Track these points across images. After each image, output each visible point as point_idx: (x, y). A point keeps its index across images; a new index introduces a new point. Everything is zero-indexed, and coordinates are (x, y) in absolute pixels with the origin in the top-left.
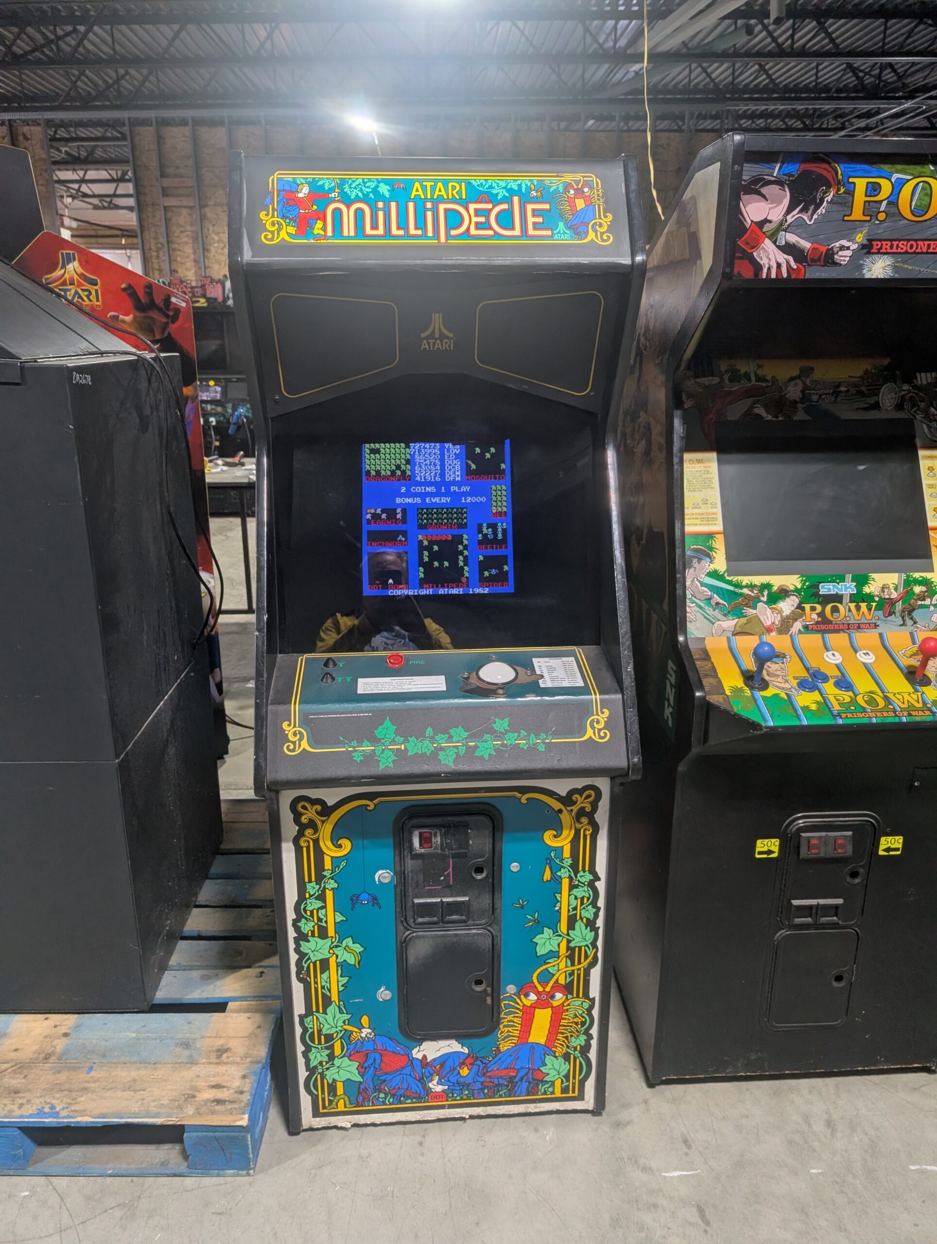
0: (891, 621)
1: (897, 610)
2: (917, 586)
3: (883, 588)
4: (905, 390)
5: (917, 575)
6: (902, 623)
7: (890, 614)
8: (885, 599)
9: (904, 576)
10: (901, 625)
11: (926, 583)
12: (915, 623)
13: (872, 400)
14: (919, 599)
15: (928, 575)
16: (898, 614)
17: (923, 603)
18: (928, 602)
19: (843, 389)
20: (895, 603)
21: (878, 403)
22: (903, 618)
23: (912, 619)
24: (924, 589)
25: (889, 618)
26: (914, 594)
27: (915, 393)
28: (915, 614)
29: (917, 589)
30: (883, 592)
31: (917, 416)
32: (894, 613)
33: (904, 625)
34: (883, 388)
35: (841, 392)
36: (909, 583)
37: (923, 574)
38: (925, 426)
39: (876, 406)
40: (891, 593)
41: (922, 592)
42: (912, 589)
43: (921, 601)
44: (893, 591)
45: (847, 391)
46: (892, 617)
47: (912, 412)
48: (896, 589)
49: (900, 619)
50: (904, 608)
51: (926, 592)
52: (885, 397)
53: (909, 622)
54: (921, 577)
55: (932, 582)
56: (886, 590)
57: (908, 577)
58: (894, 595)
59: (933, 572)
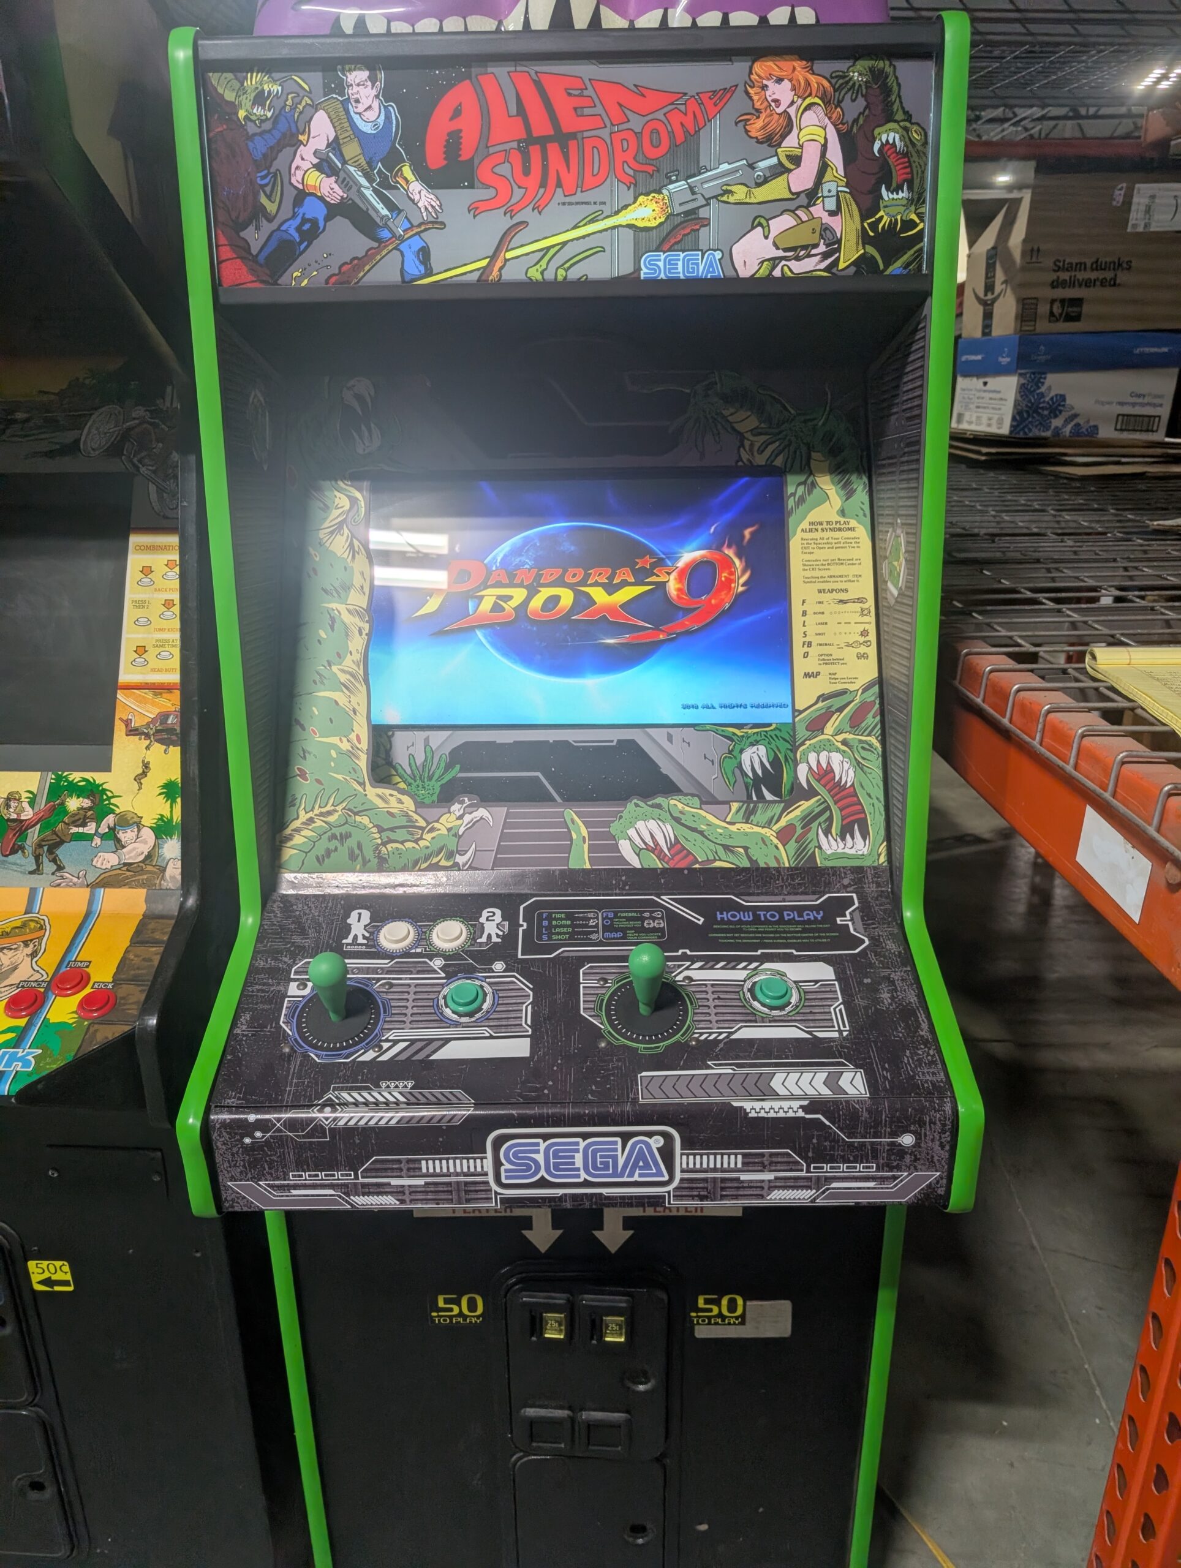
0: (15, 864)
2: (74, 798)
3: (8, 799)
4: (134, 419)
5: (76, 776)
6: (35, 867)
7: (13, 851)
8: (9, 820)
9: (51, 777)
10: (31, 873)
11: (94, 792)
12: (60, 868)
13: (69, 437)
14: (75, 823)
15: (98, 777)
16: (29, 850)
17: (81, 830)
18: (91, 828)
20: (27, 829)
21: (77, 442)
22: (37, 858)
23: (54, 861)
24: (86, 803)
25: (11, 858)
26: (66, 812)
27: (151, 424)
28: (61, 852)
29: (74, 804)
31: (143, 470)
32: (22, 848)
34: (97, 413)
36: (58, 791)
37: (88, 775)
38: (152, 488)
39: (73, 448)
40: (23, 810)
41: (82, 808)
42: (63, 804)
43: (76, 826)
44: (26, 805)
47: (135, 460)
48: (32, 803)
51: (90, 809)
52: (94, 431)
54: (84, 780)
55: (104, 790)
57: (59, 778)
58: (28, 814)
59: (110, 771)
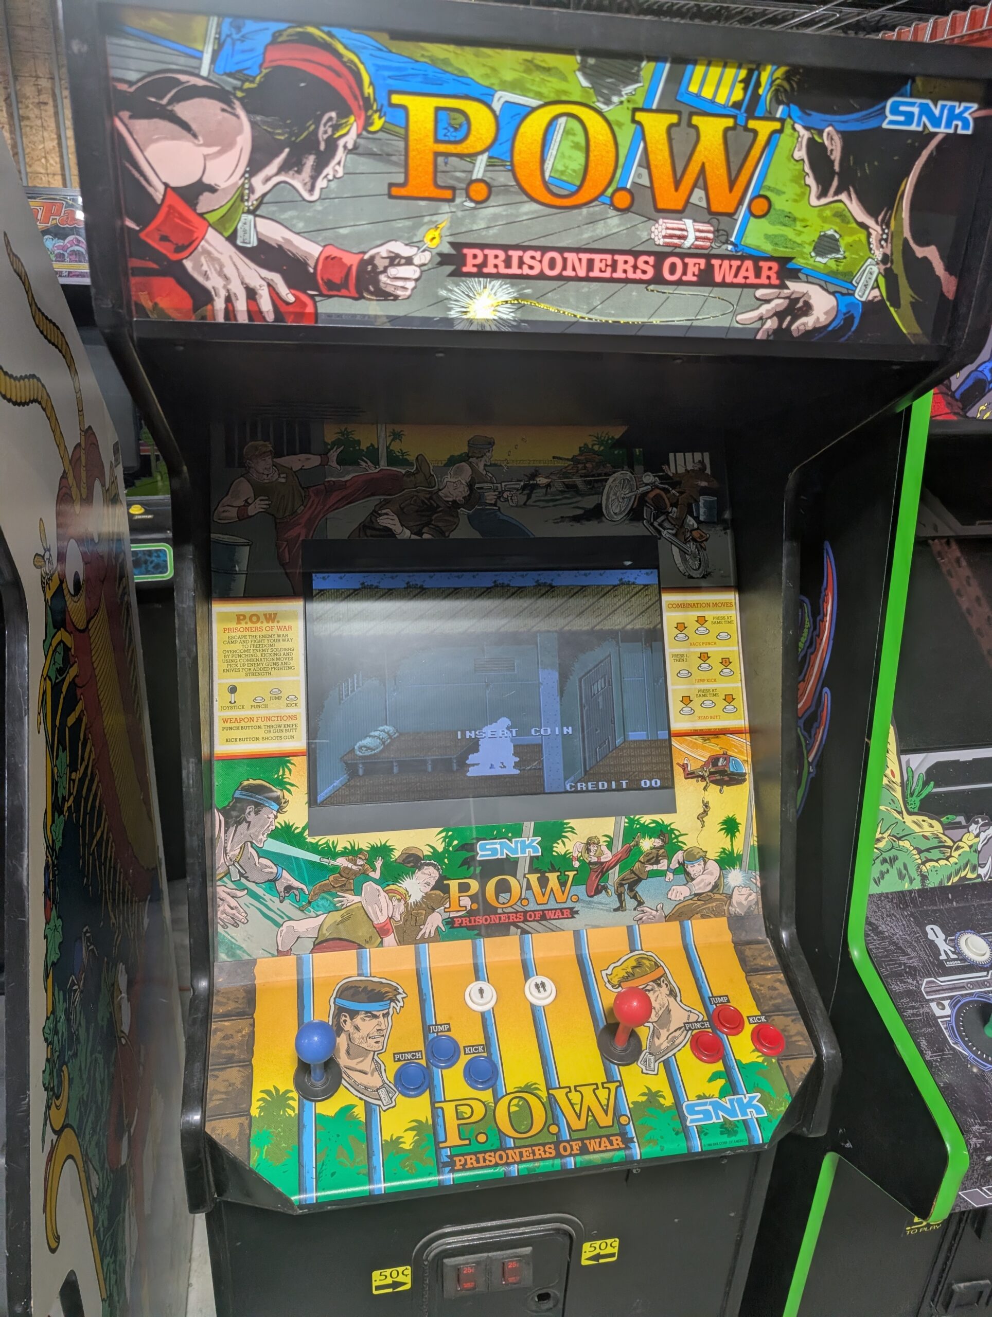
0: (600, 903)
1: (611, 882)
2: (647, 839)
3: (588, 844)
4: (647, 485)
5: (646, 819)
6: (618, 905)
7: (598, 892)
8: (590, 863)
9: (624, 821)
11: (663, 832)
12: (640, 903)
13: (589, 502)
14: (649, 861)
15: (666, 819)
16: (611, 890)
17: (655, 867)
18: (663, 865)
19: (542, 481)
20: (607, 870)
21: (599, 506)
22: (620, 896)
23: (635, 897)
24: (658, 842)
25: (596, 898)
26: (641, 852)
27: (663, 489)
28: (639, 889)
29: (647, 844)
30: (588, 850)
31: (664, 533)
32: (605, 888)
33: (621, 908)
34: (611, 479)
35: (536, 486)
36: (632, 833)
37: (657, 817)
38: (675, 551)
39: (596, 513)
40: (602, 853)
41: (654, 848)
42: (637, 844)
43: (652, 864)
44: (604, 848)
45: (548, 486)
46: (602, 897)
47: (656, 524)
48: (610, 846)
49: (615, 898)
50: (623, 880)
51: (661, 847)
52: (612, 497)
53: (630, 903)
54: (654, 822)
55: (672, 830)
56: (593, 848)
57: (632, 822)
58: (607, 856)
59: (675, 812)
